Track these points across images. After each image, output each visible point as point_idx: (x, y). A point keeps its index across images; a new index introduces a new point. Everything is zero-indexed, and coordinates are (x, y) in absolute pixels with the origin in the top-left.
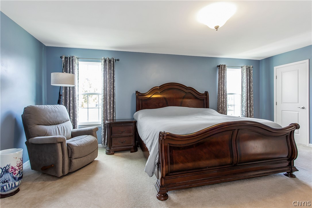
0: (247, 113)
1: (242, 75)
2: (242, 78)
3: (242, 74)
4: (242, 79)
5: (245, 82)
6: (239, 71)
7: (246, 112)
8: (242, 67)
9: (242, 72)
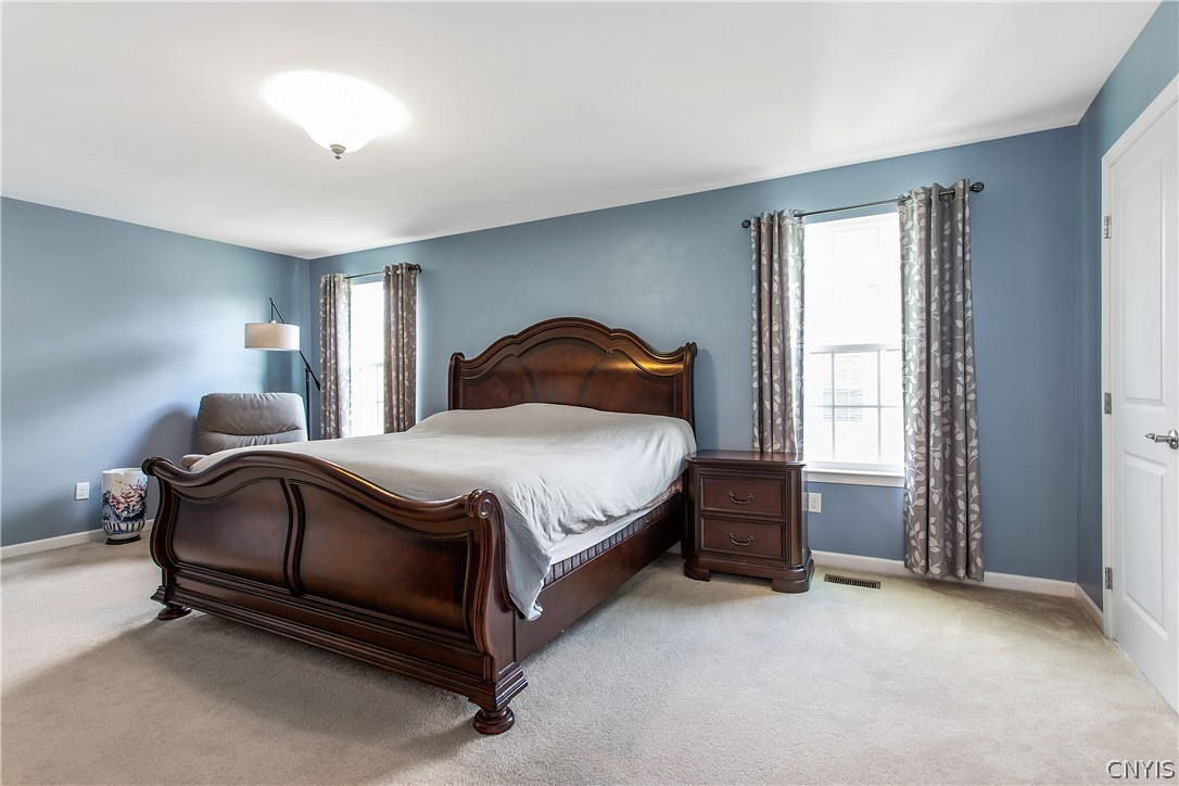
0: (923, 450)
1: (902, 246)
2: (904, 257)
3: (902, 239)
4: (903, 267)
5: (917, 278)
6: (889, 222)
7: (918, 444)
8: (902, 202)
9: (902, 229)
